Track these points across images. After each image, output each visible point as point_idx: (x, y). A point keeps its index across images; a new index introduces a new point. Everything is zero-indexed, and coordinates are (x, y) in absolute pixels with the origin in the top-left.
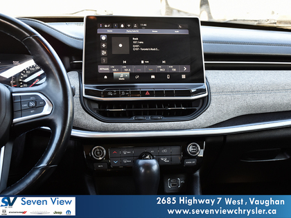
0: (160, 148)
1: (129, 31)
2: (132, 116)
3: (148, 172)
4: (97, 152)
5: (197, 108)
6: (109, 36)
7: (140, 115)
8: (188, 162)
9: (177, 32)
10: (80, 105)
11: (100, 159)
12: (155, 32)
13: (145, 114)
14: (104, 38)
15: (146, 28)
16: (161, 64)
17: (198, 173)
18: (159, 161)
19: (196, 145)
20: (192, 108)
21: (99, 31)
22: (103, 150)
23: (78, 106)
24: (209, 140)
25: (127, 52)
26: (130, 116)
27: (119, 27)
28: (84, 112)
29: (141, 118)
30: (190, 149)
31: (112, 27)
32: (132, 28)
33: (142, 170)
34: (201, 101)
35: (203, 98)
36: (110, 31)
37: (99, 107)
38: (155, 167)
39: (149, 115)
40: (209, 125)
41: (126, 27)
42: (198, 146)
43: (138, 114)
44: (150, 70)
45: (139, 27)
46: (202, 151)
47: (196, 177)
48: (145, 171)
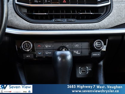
0: (74, 44)
2: (53, 19)
3: (64, 60)
4: (26, 45)
5: (102, 14)
7: (59, 18)
8: (94, 54)
10: (13, 10)
11: (28, 50)
13: (62, 17)
17: (101, 63)
18: (72, 53)
19: (101, 42)
20: (98, 14)
22: (30, 44)
23: (12, 10)
24: (111, 38)
26: (51, 19)
28: (16, 15)
29: (59, 20)
30: (96, 44)
33: (59, 59)
34: (105, 8)
37: (28, 12)
38: (69, 57)
39: (66, 18)
40: (111, 26)
42: (102, 42)
43: (57, 17)
46: (105, 46)
47: (100, 66)
48: (62, 60)
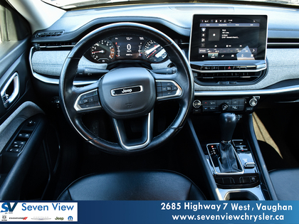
1: (220, 25)
5: (259, 77)
6: (207, 28)
8: (248, 109)
9: (252, 25)
12: (237, 25)
14: (204, 30)
15: (232, 22)
16: (239, 47)
20: (255, 77)
21: (201, 25)
25: (218, 39)
26: (217, 81)
27: (214, 22)
29: (223, 83)
31: (209, 22)
32: (223, 22)
35: (263, 71)
36: (208, 25)
39: (229, 81)
41: (219, 22)
43: (222, 80)
44: (232, 51)
45: (227, 22)
